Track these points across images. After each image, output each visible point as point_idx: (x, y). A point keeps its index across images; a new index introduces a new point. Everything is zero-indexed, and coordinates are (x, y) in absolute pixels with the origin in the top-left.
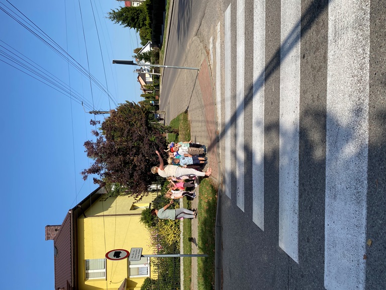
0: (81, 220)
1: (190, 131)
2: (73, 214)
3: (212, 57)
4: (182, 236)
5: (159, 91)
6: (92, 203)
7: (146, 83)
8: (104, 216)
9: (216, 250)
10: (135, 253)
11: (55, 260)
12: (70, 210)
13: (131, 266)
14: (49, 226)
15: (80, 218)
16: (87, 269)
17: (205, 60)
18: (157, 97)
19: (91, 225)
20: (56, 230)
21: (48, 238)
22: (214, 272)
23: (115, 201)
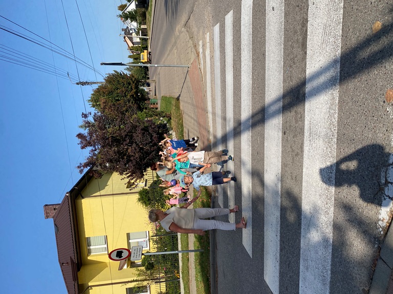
0: (79, 201)
1: (182, 121)
2: (71, 196)
3: (202, 62)
6: (88, 182)
7: (133, 43)
8: (100, 196)
9: (211, 249)
10: (136, 252)
11: (56, 236)
12: (67, 193)
13: (130, 241)
14: (46, 205)
15: (78, 199)
16: (89, 245)
17: (195, 61)
19: (88, 205)
20: (55, 209)
21: (47, 217)
22: (209, 267)
23: (111, 179)
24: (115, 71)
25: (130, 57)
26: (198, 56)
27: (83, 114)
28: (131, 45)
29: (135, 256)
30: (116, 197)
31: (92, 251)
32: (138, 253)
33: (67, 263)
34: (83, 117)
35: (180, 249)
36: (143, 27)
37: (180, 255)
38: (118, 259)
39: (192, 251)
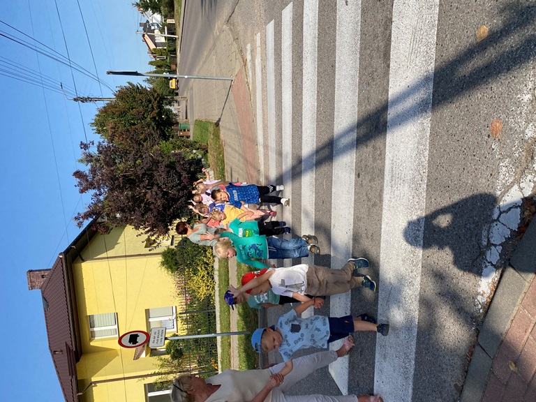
0: (77, 265)
1: (223, 156)
2: (66, 259)
3: (250, 74)
4: (217, 288)
5: (176, 57)
6: (90, 239)
7: (155, 44)
8: (108, 258)
10: (156, 336)
11: (45, 314)
12: (60, 254)
13: (150, 320)
14: (30, 271)
15: (76, 263)
16: (92, 326)
17: (240, 71)
18: (173, 67)
19: (90, 271)
20: (43, 277)
21: (32, 287)
23: (123, 234)
24: (129, 83)
25: (151, 63)
26: (245, 65)
27: (82, 143)
28: (152, 46)
29: (156, 341)
30: (130, 260)
31: (97, 334)
32: (160, 337)
33: (62, 351)
34: (82, 148)
35: (218, 331)
36: (169, 21)
37: (219, 338)
38: (131, 345)
39: (235, 333)
